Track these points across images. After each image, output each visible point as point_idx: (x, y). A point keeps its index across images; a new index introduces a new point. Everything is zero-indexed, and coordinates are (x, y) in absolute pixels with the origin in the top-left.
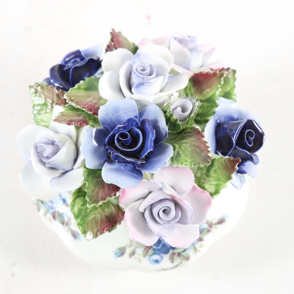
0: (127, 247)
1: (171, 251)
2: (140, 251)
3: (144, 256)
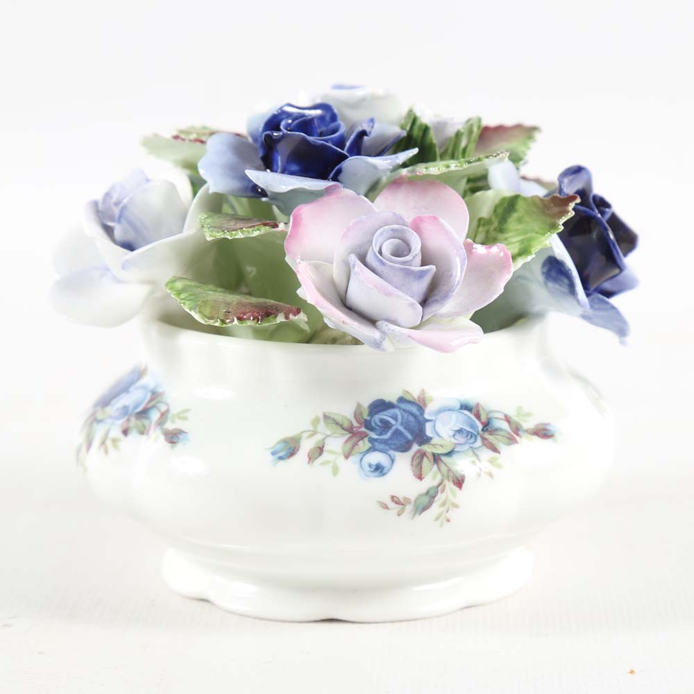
0: (305, 435)
1: (415, 447)
2: (336, 444)
3: (347, 457)
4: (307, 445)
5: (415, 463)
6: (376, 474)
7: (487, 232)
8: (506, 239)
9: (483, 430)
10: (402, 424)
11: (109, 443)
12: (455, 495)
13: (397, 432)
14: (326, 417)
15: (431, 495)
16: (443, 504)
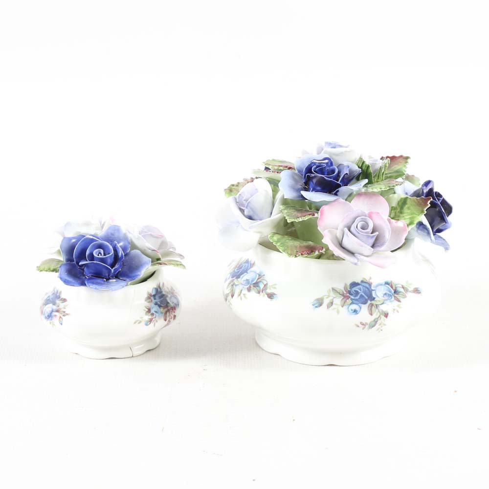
0: (325, 297)
1: (369, 302)
2: (338, 301)
3: (342, 306)
4: (326, 302)
5: (370, 308)
6: (354, 313)
7: (395, 213)
8: (403, 217)
9: (394, 293)
10: (363, 292)
11: (242, 295)
12: (384, 320)
13: (362, 296)
14: (333, 289)
15: (376, 321)
16: (380, 325)
